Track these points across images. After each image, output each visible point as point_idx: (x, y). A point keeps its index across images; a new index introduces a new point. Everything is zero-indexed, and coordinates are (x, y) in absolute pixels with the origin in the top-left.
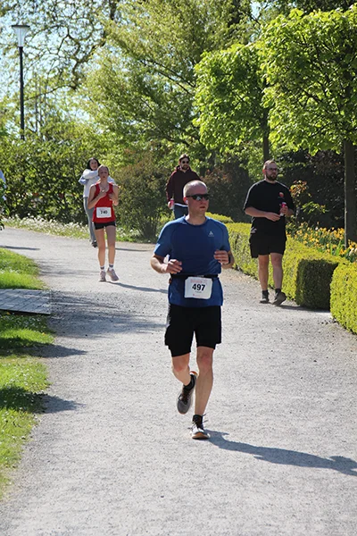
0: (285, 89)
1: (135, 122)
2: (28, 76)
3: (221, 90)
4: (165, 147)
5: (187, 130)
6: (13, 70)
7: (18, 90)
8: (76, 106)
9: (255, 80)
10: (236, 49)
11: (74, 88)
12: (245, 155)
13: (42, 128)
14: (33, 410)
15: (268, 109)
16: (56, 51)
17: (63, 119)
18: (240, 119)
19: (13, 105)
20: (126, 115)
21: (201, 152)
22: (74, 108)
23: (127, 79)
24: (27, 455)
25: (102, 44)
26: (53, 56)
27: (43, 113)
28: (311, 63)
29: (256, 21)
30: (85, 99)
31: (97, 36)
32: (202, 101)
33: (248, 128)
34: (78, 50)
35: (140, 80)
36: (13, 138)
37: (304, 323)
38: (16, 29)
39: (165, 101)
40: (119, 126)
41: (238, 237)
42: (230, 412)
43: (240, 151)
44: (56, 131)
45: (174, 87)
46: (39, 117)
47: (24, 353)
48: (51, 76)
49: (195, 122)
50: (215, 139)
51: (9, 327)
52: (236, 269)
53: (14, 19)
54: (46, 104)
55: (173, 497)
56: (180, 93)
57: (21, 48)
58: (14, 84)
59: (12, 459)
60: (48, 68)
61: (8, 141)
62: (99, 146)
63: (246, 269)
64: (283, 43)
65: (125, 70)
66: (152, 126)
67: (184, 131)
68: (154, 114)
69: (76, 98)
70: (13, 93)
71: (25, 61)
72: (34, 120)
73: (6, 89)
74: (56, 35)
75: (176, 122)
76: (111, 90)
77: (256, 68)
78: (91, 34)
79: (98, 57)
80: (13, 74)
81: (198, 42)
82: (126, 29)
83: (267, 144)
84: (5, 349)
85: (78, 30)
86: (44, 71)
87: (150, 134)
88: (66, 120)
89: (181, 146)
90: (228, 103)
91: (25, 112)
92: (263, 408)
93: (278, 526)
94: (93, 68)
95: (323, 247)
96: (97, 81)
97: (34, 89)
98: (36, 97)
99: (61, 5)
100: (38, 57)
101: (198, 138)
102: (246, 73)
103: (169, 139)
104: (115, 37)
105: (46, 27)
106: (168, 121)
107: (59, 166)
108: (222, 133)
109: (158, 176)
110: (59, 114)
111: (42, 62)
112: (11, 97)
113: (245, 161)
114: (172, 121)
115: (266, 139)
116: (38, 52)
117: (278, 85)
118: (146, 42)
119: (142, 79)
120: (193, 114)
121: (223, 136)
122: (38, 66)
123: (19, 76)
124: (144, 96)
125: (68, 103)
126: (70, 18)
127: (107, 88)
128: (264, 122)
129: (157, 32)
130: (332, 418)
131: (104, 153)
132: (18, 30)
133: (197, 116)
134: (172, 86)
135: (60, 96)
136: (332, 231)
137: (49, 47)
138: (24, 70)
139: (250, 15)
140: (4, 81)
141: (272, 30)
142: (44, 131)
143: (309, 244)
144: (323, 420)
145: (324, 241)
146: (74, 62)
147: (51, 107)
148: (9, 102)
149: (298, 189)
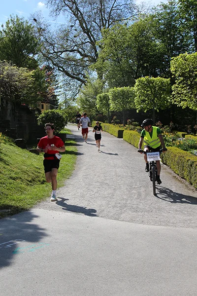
0: (113, 100)
1: (86, 106)
3: (101, 101)
5: (95, 107)
9: (107, 99)
10: (103, 94)
14: (76, 155)
20: (84, 105)
21: (97, 111)
23: (84, 99)
24: (77, 163)
33: (106, 107)
34: (74, 94)
35: (86, 99)
38: (64, 91)
39: (91, 102)
40: (83, 107)
44: (71, 108)
47: (72, 145)
50: (100, 109)
53: (63, 89)
57: (66, 94)
59: (75, 163)
62: (79, 110)
66: (88, 107)
68: (89, 105)
73: (62, 101)
74: (71, 92)
76: (82, 101)
81: (96, 93)
85: (74, 91)
90: (102, 103)
95: (121, 128)
101: (97, 109)
103: (91, 109)
114: (92, 106)
115: (109, 108)
118: (87, 93)
120: (96, 104)
124: (87, 102)
125: (72, 103)
128: (109, 106)
137: (69, 94)
140: (61, 99)
146: (73, 96)
149: (115, 117)
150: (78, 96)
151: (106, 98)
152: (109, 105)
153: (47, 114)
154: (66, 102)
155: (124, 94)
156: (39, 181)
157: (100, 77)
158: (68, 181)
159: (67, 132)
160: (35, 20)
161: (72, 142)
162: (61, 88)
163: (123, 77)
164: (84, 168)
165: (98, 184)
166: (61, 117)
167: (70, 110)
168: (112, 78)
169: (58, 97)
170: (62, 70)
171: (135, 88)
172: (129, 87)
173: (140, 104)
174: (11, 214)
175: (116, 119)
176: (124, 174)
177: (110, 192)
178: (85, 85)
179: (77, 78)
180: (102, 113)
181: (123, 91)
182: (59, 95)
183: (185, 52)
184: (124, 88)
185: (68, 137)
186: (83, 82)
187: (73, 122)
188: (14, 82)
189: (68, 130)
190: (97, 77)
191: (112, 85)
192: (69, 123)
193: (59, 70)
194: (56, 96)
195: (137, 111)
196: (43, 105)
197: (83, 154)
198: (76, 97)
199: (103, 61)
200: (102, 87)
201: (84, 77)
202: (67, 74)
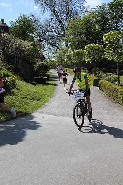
1: (59, 60)
3: (67, 57)
10: (68, 54)
14: (55, 86)
21: (65, 63)
59: (54, 90)
76: (57, 57)
81: (65, 53)
85: (53, 52)
114: (63, 60)
124: (60, 58)
149: (75, 66)
150: (55, 55)
151: (70, 56)
152: (72, 59)
153: (39, 65)
154: (49, 58)
155: (79, 53)
156: (36, 99)
157: (67, 45)
158: (51, 99)
159: (50, 74)
160: (33, 16)
161: (52, 79)
162: (46, 51)
163: (79, 44)
164: (59, 92)
165: (66, 100)
166: (47, 66)
167: (51, 62)
168: (73, 45)
169: (45, 56)
170: (47, 41)
171: (85, 50)
172: (82, 50)
173: (87, 59)
174: (22, 116)
177: (72, 104)
178: (59, 49)
179: (54, 46)
180: (68, 64)
181: (79, 52)
182: (45, 55)
183: (111, 31)
184: (80, 50)
185: (50, 76)
186: (58, 47)
187: (53, 69)
188: (22, 48)
189: (50, 73)
190: (65, 44)
191: (73, 49)
192: (51, 69)
193: (45, 41)
194: (44, 55)
195: (86, 62)
196: (37, 60)
197: (58, 85)
198: (54, 56)
199: (68, 36)
200: (68, 50)
201: (59, 45)
202: (49, 43)
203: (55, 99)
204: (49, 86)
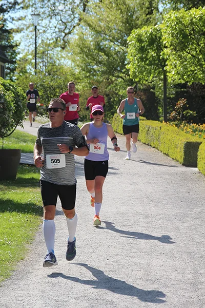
0: (175, 50)
1: (95, 66)
2: (39, 41)
3: (142, 50)
4: (111, 80)
5: (123, 71)
6: (31, 38)
7: (34, 49)
8: (64, 58)
9: (160, 45)
11: (63, 48)
12: (154, 85)
13: (46, 69)
14: (40, 215)
15: (166, 60)
16: (54, 28)
17: (57, 65)
18: (151, 65)
19: (30, 57)
20: (91, 62)
21: (130, 83)
22: (63, 59)
23: (92, 43)
24: (37, 238)
25: (78, 24)
26: (52, 31)
27: (46, 61)
28: (190, 36)
29: (161, 13)
30: (69, 55)
31: (76, 21)
32: (132, 56)
33: (155, 70)
34: (66, 27)
35: (99, 45)
36: (30, 74)
37: (183, 173)
38: (34, 16)
39: (112, 56)
40: (87, 68)
41: (149, 128)
42: (143, 218)
43: (151, 82)
44: (53, 71)
45: (117, 48)
46: (44, 63)
47: (36, 186)
48: (51, 41)
49: (128, 67)
50: (137, 76)
51: (28, 172)
52: (148, 145)
53: (32, 12)
54: (48, 57)
55: (114, 260)
56: (119, 52)
57: (36, 27)
58: (31, 46)
59: (30, 239)
60: (50, 37)
61: (28, 75)
62: (76, 79)
63: (153, 145)
64: (175, 25)
65: (90, 39)
66: (104, 69)
67: (121, 72)
68: (106, 62)
69: (64, 54)
70: (30, 51)
71: (38, 33)
72: (42, 65)
73: (27, 48)
74: (55, 20)
75: (117, 66)
76: (84, 49)
77: (160, 38)
78: (72, 20)
79: (77, 32)
80: (31, 40)
81: (130, 25)
82: (92, 17)
83: (165, 80)
84: (26, 183)
85: (66, 17)
86: (48, 39)
87: (103, 73)
88: (59, 65)
89: (120, 80)
90: (145, 57)
91: (37, 60)
92: (161, 216)
93: (168, 275)
94: (74, 38)
95: (195, 134)
96: (75, 45)
97: (42, 48)
98: (43, 53)
99: (57, 4)
100: (44, 31)
101: (129, 75)
102: (155, 41)
103: (113, 76)
104: (85, 21)
105: (49, 15)
106: (113, 66)
107: (54, 89)
108: (141, 72)
109: (107, 95)
110: (55, 62)
111: (46, 34)
112: (30, 52)
113: (154, 88)
114: (115, 66)
115: (165, 76)
116: (44, 29)
117: (172, 47)
118: (102, 24)
119: (99, 44)
120: (126, 62)
121: (142, 74)
122: (44, 36)
123: (34, 42)
124: (100, 53)
125: (60, 56)
126: (62, 11)
127: (81, 48)
129: (108, 19)
130: (197, 222)
131: (79, 82)
132: (34, 17)
133: (129, 64)
134: (116, 47)
135: (56, 52)
136: (199, 125)
137: (50, 26)
138: (37, 38)
139: (158, 10)
140: (26, 44)
141: (170, 18)
142: (47, 71)
143: (187, 132)
144: (192, 223)
145: (195, 131)
146: (63, 34)
147: (51, 58)
148: (29, 55)
149: (181, 103)
169: (16, 38)
175: (184, 108)
176: (173, 276)
182: (18, 31)
185: (24, 159)
194: (10, 32)
203: (19, 292)
204: (7, 215)
